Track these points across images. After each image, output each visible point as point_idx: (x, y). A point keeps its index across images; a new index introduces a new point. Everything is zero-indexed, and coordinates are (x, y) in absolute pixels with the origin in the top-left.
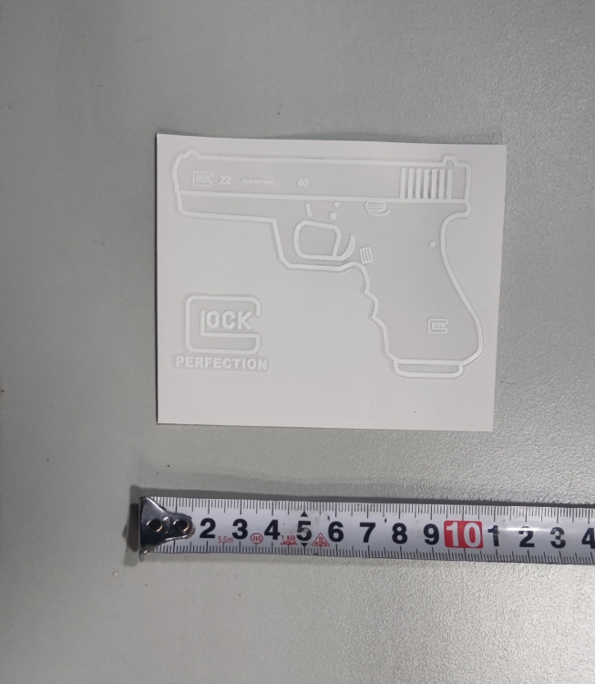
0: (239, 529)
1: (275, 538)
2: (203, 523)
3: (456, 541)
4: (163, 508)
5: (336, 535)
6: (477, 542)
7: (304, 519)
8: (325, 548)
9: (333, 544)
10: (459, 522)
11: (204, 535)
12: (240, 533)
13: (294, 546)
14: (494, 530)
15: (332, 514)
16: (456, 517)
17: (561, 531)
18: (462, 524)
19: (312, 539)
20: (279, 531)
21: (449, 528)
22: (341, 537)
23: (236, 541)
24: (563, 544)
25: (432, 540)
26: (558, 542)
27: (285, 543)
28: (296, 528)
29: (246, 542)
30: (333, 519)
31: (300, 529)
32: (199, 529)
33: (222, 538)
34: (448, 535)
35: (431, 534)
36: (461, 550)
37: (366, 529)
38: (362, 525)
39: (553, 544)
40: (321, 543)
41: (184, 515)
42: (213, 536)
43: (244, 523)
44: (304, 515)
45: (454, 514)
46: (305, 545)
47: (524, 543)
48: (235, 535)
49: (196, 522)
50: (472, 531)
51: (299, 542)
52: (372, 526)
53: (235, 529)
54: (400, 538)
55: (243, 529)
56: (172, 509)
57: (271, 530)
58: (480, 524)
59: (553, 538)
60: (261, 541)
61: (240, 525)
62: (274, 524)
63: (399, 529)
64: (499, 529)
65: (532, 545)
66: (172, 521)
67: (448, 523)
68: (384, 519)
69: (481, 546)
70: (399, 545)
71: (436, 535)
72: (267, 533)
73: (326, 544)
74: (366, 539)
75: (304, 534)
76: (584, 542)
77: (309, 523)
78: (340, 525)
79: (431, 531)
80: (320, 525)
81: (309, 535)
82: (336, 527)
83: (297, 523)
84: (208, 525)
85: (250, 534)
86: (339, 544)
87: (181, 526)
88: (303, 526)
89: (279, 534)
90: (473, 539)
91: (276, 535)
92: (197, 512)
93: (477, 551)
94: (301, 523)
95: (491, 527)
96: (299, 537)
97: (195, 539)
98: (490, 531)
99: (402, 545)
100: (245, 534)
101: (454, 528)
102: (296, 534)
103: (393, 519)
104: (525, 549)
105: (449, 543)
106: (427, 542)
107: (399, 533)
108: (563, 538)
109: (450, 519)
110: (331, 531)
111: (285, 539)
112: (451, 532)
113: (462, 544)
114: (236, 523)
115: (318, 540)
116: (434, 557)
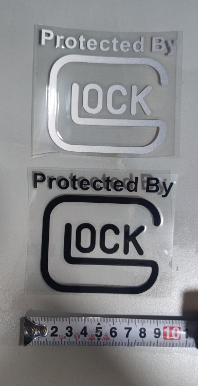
0: (69, 331)
1: (85, 336)
5: (113, 334)
7: (99, 326)
11: (53, 335)
12: (69, 334)
13: (94, 341)
15: (111, 323)
20: (87, 332)
23: (67, 338)
27: (90, 339)
28: (95, 330)
30: (112, 326)
31: (97, 331)
32: (50, 332)
37: (128, 330)
38: (126, 328)
42: (57, 335)
44: (99, 324)
46: (99, 339)
48: (67, 334)
49: (49, 328)
51: (96, 338)
52: (130, 329)
53: (67, 332)
54: (143, 335)
55: (71, 332)
57: (84, 332)
61: (69, 329)
62: (85, 328)
70: (142, 339)
72: (82, 333)
73: (109, 339)
75: (99, 334)
77: (101, 328)
78: (115, 329)
79: (157, 331)
80: (106, 329)
82: (113, 330)
83: (95, 328)
84: (54, 329)
86: (115, 339)
88: (99, 329)
89: (87, 334)
91: (86, 334)
93: (177, 341)
94: (97, 328)
96: (97, 335)
99: (144, 339)
100: (71, 334)
102: (95, 333)
103: (140, 326)
110: (111, 332)
111: (90, 337)
114: (67, 329)
116: (158, 345)
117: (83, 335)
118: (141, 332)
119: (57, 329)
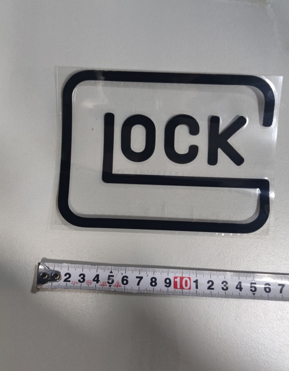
2: (66, 275)
3: (179, 286)
4: (48, 268)
6: (188, 287)
8: (120, 288)
9: (123, 286)
10: (180, 278)
14: (196, 281)
17: (227, 283)
18: (182, 279)
19: (114, 284)
21: (176, 280)
22: (127, 282)
24: (227, 289)
25: (168, 285)
26: (225, 288)
29: (84, 284)
33: (73, 282)
34: (175, 283)
35: (168, 282)
36: (181, 290)
39: (223, 288)
40: (118, 285)
41: (57, 271)
43: (84, 275)
45: (179, 274)
47: (209, 288)
50: (186, 281)
56: (52, 268)
58: (190, 278)
59: (223, 286)
60: (91, 284)
63: (154, 280)
64: (199, 281)
65: (213, 289)
66: (51, 274)
67: (175, 278)
68: (147, 276)
69: (190, 288)
71: (170, 283)
74: (138, 284)
76: (237, 288)
81: (113, 282)
87: (55, 276)
90: (186, 285)
92: (63, 270)
95: (195, 280)
97: (61, 282)
98: (194, 282)
101: (178, 280)
104: (210, 290)
105: (175, 287)
106: (166, 286)
107: (154, 282)
108: (227, 286)
109: (176, 276)
112: (177, 282)
113: (182, 287)
115: (116, 284)
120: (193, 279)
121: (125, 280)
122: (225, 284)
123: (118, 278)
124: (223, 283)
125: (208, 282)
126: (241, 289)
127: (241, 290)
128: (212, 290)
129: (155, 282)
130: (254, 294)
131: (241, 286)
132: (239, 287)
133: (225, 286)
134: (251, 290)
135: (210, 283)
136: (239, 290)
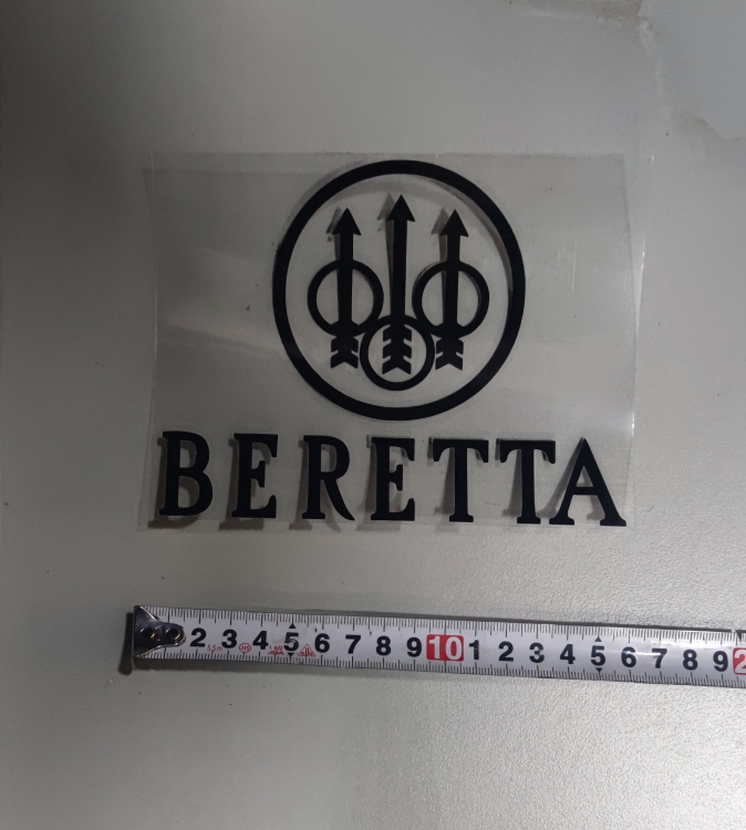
0: (229, 639)
1: (263, 648)
2: (194, 633)
3: (437, 654)
4: (156, 617)
5: (322, 647)
6: (458, 656)
7: (292, 631)
8: (311, 658)
9: (318, 654)
10: (441, 637)
11: (194, 644)
12: (229, 643)
13: (280, 656)
14: (475, 645)
15: (319, 626)
16: (438, 631)
17: (541, 647)
18: (444, 639)
19: (299, 650)
20: (267, 641)
21: (431, 642)
22: (327, 647)
23: (225, 650)
24: (542, 659)
25: (414, 652)
26: (537, 657)
27: (272, 652)
28: (284, 638)
29: (235, 651)
30: (320, 632)
31: (288, 641)
32: (190, 638)
33: (211, 647)
34: (431, 648)
35: (414, 647)
36: (442, 663)
37: (352, 641)
38: (348, 637)
39: (532, 658)
40: (307, 653)
41: (176, 625)
42: (203, 645)
43: (234, 633)
44: (292, 627)
45: (438, 628)
46: (291, 655)
47: (503, 658)
48: (224, 644)
49: (188, 631)
50: (454, 644)
51: (285, 652)
52: (357, 638)
53: (225, 639)
54: (384, 650)
55: (233, 640)
56: (164, 619)
57: (260, 641)
58: (461, 638)
59: (532, 653)
60: (249, 649)
61: (230, 635)
62: (263, 634)
63: (384, 642)
64: (480, 644)
65: (511, 659)
66: (164, 631)
67: (431, 637)
68: (370, 633)
69: (461, 659)
70: (382, 657)
71: (419, 648)
72: (255, 643)
73: (312, 654)
74: (351, 651)
75: (291, 645)
76: (562, 657)
77: (296, 635)
78: (326, 637)
79: (414, 644)
81: (296, 645)
82: (323, 639)
83: (285, 635)
84: (199, 634)
85: (238, 643)
86: (325, 655)
87: (172, 634)
88: (291, 637)
89: (267, 644)
90: (454, 653)
91: (264, 645)
92: (188, 625)
93: (457, 664)
94: (289, 635)
95: (472, 642)
96: (287, 648)
98: (471, 645)
99: (385, 657)
100: (234, 643)
101: (436, 642)
102: (283, 644)
103: (378, 632)
104: (505, 662)
105: (430, 655)
106: (410, 654)
107: (384, 645)
108: (542, 653)
109: (432, 633)
110: (318, 642)
111: (273, 649)
112: (433, 645)
113: (444, 657)
114: (225, 634)
115: (304, 651)
116: (415, 668)
117: (259, 647)
118: (380, 645)
119: (203, 634)
120: (469, 639)
121: (322, 642)
122: (536, 649)
123: (307, 639)
124: (532, 647)
125: (501, 646)
126: (571, 659)
127: (571, 662)
128: (509, 663)
129: (387, 646)
130: (599, 670)
131: (571, 653)
132: (568, 655)
133: (537, 653)
134: (594, 662)
135: (506, 648)
136: (567, 661)
